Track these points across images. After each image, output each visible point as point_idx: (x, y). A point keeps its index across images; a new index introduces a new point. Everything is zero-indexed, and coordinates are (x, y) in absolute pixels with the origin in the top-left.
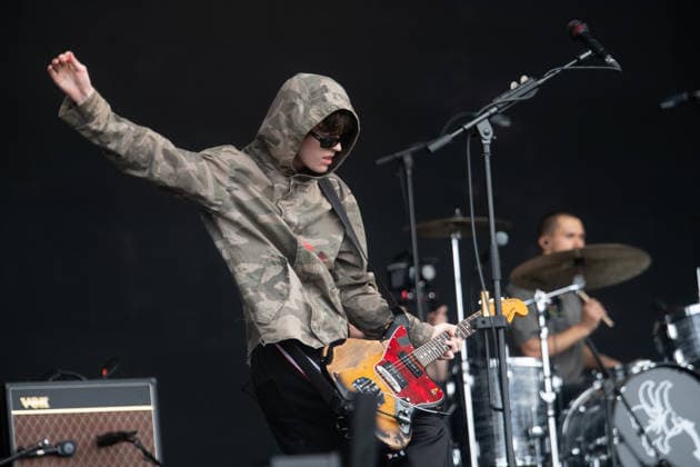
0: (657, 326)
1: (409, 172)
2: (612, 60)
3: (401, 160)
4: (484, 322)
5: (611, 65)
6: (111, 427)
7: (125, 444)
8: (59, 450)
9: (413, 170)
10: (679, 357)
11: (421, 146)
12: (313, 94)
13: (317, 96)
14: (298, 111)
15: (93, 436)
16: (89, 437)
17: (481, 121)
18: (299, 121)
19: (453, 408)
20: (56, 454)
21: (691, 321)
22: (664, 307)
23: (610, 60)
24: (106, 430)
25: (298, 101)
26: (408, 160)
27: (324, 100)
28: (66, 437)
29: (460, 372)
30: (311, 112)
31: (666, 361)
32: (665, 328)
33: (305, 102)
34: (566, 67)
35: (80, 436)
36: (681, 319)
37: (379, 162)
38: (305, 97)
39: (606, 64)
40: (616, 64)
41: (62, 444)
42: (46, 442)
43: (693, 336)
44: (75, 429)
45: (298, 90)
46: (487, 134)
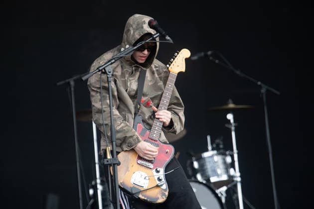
0: (189, 162)
1: (72, 89)
2: (169, 38)
3: (69, 83)
4: (108, 161)
5: (168, 40)
9: (74, 87)
10: (199, 177)
11: (78, 76)
12: (138, 25)
13: (140, 26)
14: (130, 33)
17: (108, 66)
18: (130, 38)
19: (92, 201)
21: (205, 160)
22: (192, 153)
23: (168, 38)
25: (131, 29)
26: (72, 83)
27: (142, 28)
29: (96, 184)
30: (136, 34)
31: (193, 179)
32: (192, 163)
33: (134, 29)
34: (147, 41)
36: (200, 159)
37: (58, 84)
38: (134, 26)
39: (166, 40)
40: (170, 40)
43: (205, 167)
45: (132, 23)
46: (110, 72)
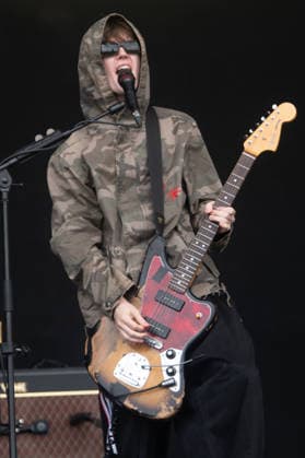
6: (83, 407)
7: (87, 424)
8: (32, 428)
15: (66, 416)
16: (62, 416)
20: (29, 431)
24: (78, 410)
28: (41, 417)
35: (54, 416)
41: (35, 424)
42: (21, 421)
44: (49, 410)
46: (5, 183)
